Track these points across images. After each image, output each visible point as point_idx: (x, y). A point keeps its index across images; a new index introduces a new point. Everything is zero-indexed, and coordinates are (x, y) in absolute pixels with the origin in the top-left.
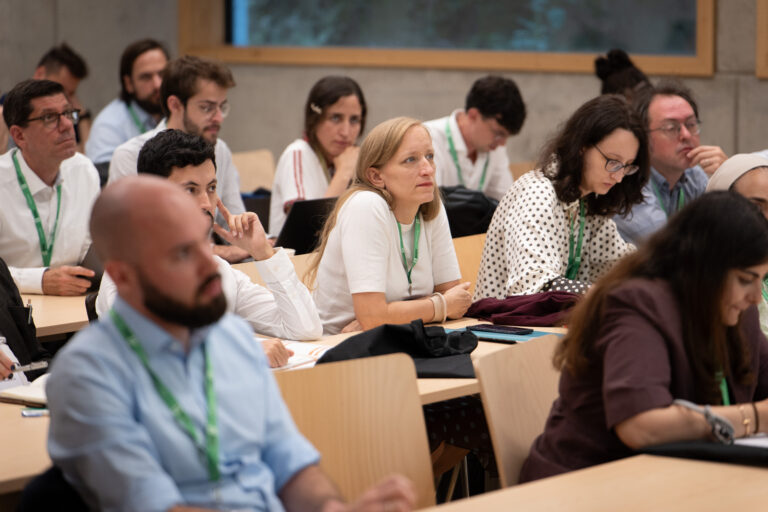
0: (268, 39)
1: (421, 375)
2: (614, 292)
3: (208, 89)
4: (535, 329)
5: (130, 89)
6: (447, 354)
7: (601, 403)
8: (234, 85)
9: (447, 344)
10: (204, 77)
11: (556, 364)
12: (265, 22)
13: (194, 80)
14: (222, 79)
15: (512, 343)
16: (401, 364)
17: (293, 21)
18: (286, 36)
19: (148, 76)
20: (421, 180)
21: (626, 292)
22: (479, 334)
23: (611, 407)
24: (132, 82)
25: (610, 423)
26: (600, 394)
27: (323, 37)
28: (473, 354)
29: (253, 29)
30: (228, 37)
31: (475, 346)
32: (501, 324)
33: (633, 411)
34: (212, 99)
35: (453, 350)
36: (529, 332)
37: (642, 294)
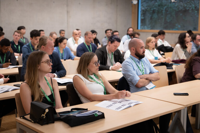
1: (167, 69)
2: (194, 58)
3: (137, 36)
5: (128, 33)
7: (192, 73)
9: (169, 65)
11: (185, 67)
12: (142, 27)
13: (135, 34)
17: (145, 27)
18: (145, 29)
20: (153, 45)
21: (196, 58)
23: (194, 73)
25: (194, 75)
26: (192, 72)
28: (172, 66)
30: (138, 28)
33: (197, 73)
37: (198, 58)
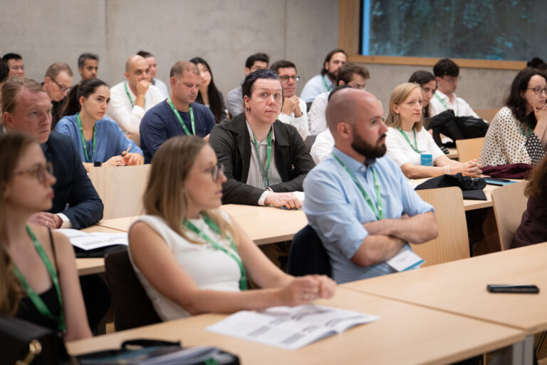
0: (377, 53)
1: (465, 198)
3: (357, 78)
4: (511, 180)
5: (327, 68)
6: (472, 189)
8: (369, 78)
9: (472, 184)
10: (356, 73)
12: (376, 46)
13: (351, 74)
14: (364, 75)
15: (501, 185)
16: (456, 191)
17: (389, 46)
18: (385, 52)
19: (337, 62)
20: (415, 112)
22: (487, 181)
24: (329, 64)
27: (402, 53)
28: (484, 190)
29: (371, 48)
30: (360, 52)
31: (485, 186)
32: (494, 177)
34: (359, 83)
35: (475, 187)
36: (508, 181)
